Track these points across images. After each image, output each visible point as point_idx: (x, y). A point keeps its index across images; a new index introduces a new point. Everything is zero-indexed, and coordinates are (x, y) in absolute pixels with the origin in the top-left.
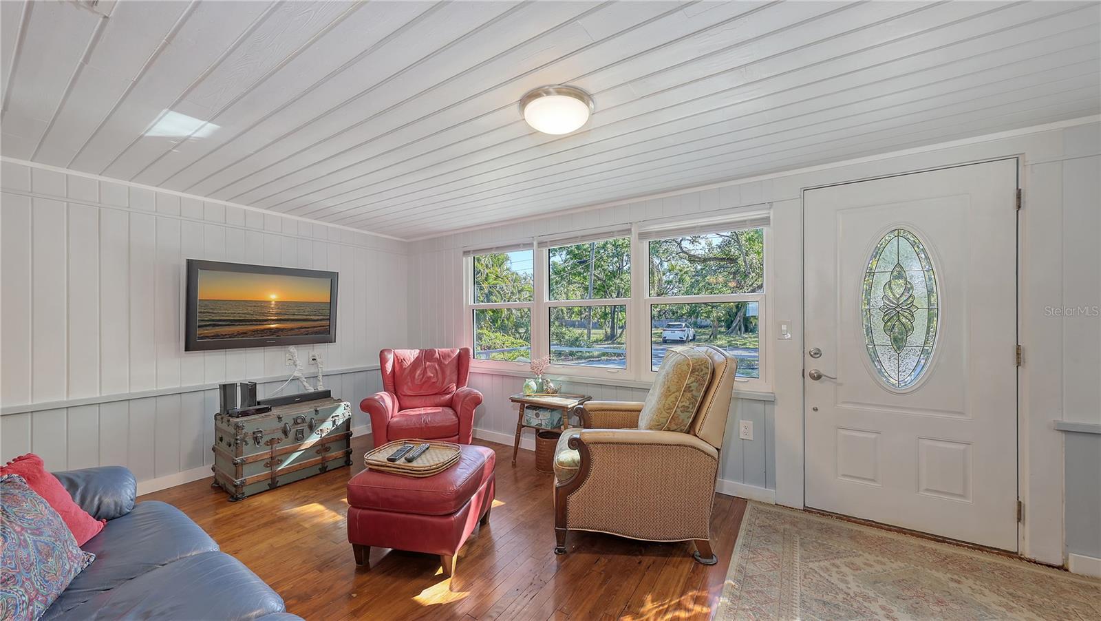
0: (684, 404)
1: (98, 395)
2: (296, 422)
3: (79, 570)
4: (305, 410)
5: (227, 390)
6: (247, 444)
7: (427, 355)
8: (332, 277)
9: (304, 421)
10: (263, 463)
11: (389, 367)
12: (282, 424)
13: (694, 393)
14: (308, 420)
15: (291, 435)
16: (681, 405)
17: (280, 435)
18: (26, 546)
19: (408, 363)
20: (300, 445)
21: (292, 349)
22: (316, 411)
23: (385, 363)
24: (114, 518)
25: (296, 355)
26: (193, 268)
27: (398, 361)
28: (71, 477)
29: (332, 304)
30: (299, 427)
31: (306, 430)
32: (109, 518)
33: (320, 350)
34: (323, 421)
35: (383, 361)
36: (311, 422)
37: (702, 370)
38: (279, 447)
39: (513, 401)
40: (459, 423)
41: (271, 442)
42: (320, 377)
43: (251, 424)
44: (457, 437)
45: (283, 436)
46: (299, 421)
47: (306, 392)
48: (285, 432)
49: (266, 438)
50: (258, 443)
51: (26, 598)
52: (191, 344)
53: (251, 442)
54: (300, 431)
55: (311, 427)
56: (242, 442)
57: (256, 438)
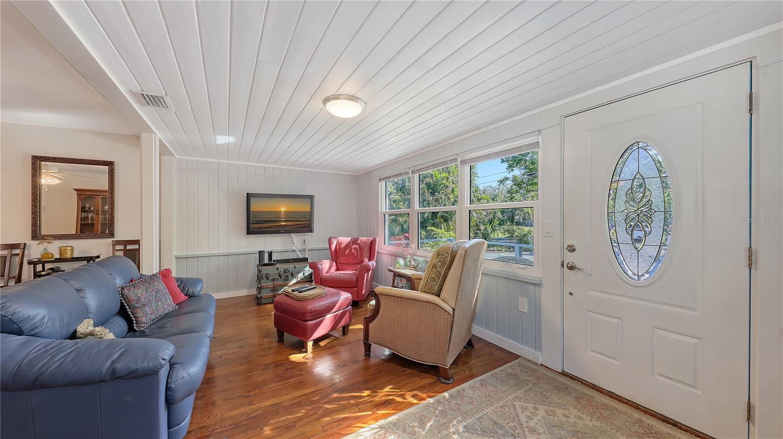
0: (432, 276)
1: (217, 252)
2: (285, 272)
3: (171, 310)
4: (290, 267)
5: (261, 253)
6: (263, 279)
7: (354, 241)
8: (311, 198)
9: (289, 271)
10: (270, 289)
11: (333, 247)
12: (278, 272)
13: (438, 269)
14: (291, 271)
15: (283, 277)
16: (430, 276)
18: (153, 296)
19: (343, 246)
20: (289, 283)
21: (293, 235)
22: (295, 267)
23: (332, 245)
24: (192, 297)
25: (294, 238)
26: (249, 196)
27: (339, 244)
28: (183, 279)
29: (311, 213)
30: (287, 274)
31: (290, 276)
32: (190, 296)
33: (307, 236)
34: (299, 273)
35: (330, 243)
36: (292, 273)
37: (444, 255)
38: (277, 283)
39: (389, 271)
40: (357, 280)
41: (273, 280)
42: (307, 250)
43: (266, 270)
44: (356, 288)
45: (278, 277)
46: (286, 271)
47: (298, 257)
48: (280, 276)
49: (271, 278)
50: (268, 279)
51: (149, 312)
52: (249, 232)
53: (265, 278)
54: (287, 276)
55: (292, 275)
56: (259, 278)
57: (267, 277)
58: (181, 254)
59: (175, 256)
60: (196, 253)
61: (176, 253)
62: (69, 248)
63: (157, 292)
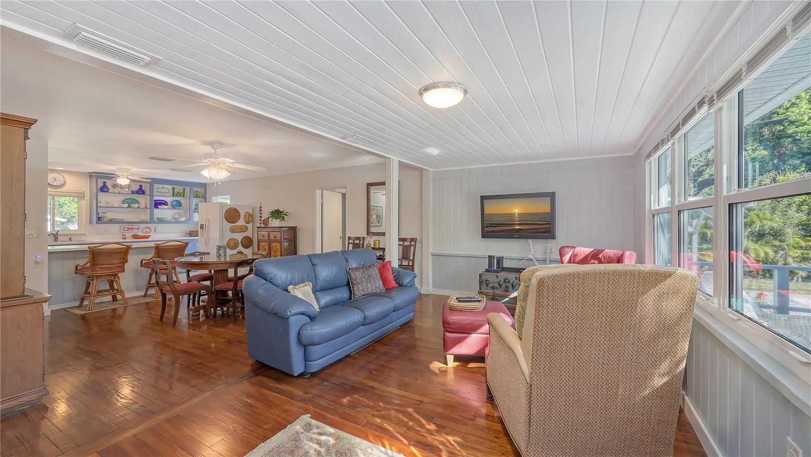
2: (505, 282)
3: (378, 291)
5: (491, 258)
6: (483, 285)
8: (552, 196)
9: (509, 282)
11: (566, 259)
12: (498, 280)
14: (511, 281)
15: (503, 287)
17: (497, 285)
19: (578, 259)
20: (509, 295)
21: (530, 241)
24: (400, 285)
25: (531, 245)
26: (483, 198)
27: (574, 256)
30: (507, 284)
31: (510, 287)
33: (551, 243)
36: (513, 283)
41: (493, 288)
43: (492, 277)
45: (499, 287)
46: (507, 281)
48: (500, 285)
49: (491, 285)
50: (487, 286)
51: (361, 290)
52: (485, 235)
53: (485, 284)
54: (507, 287)
55: (513, 286)
56: (481, 283)
57: (486, 283)
58: (434, 252)
59: (431, 253)
60: (445, 252)
61: (431, 251)
62: (378, 241)
63: (369, 276)
